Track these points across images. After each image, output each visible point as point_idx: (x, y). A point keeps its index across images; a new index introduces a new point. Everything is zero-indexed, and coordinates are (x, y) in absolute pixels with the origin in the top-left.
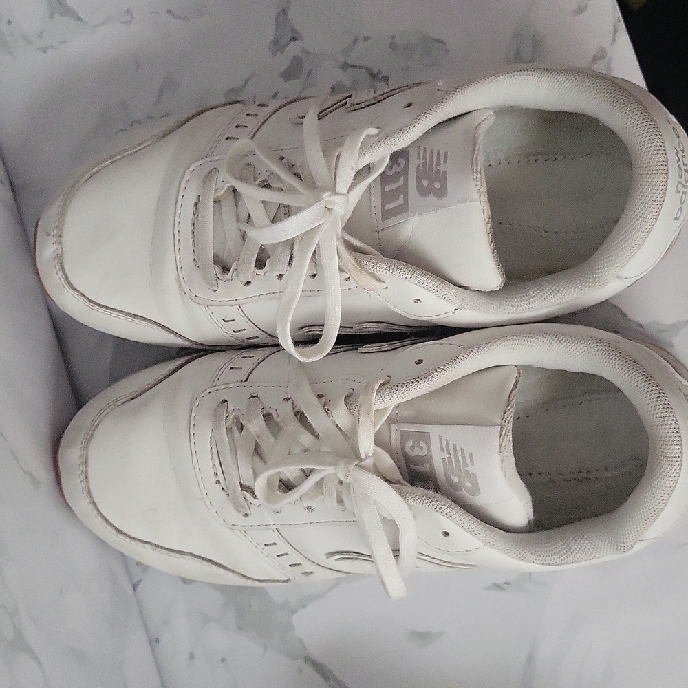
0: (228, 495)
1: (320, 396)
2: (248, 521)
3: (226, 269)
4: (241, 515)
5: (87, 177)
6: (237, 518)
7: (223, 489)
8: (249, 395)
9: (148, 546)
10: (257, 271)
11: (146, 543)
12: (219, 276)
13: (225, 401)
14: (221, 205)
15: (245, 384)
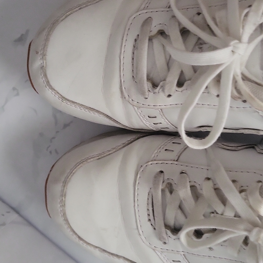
0: (155, 229)
1: (234, 181)
2: (165, 247)
3: (155, 85)
4: (161, 243)
5: (64, 17)
6: (159, 244)
7: (152, 225)
8: (180, 171)
9: (97, 249)
10: (178, 89)
11: (97, 247)
12: (150, 90)
13: (162, 172)
14: (152, 43)
15: (176, 163)
